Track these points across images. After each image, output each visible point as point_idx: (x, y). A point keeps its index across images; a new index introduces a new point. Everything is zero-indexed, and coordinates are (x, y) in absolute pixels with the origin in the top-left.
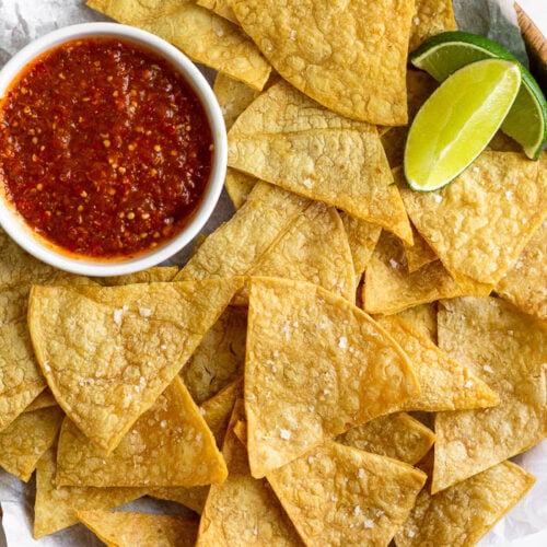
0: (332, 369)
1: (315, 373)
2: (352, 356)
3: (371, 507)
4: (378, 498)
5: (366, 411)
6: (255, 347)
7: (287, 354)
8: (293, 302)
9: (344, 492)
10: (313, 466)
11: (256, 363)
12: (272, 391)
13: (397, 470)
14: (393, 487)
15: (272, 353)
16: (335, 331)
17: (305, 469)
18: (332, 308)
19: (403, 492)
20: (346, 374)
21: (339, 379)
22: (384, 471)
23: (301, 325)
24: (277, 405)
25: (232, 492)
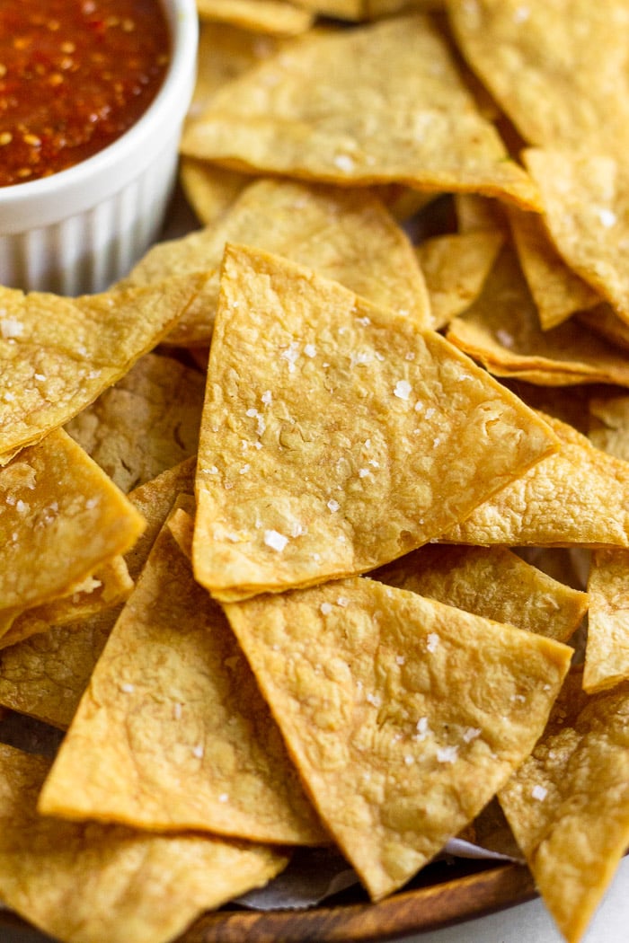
0: (379, 437)
1: (344, 440)
2: (420, 419)
3: (452, 724)
4: (468, 699)
5: (446, 505)
6: (225, 378)
7: (288, 402)
8: (307, 313)
9: (396, 688)
10: (332, 621)
11: (225, 411)
12: (253, 465)
13: (509, 637)
14: (499, 675)
15: (259, 396)
16: (388, 375)
17: (314, 625)
18: (382, 333)
19: (521, 690)
20: (406, 447)
21: (392, 455)
22: (479, 638)
23: (323, 356)
24: (262, 492)
25: (154, 659)
